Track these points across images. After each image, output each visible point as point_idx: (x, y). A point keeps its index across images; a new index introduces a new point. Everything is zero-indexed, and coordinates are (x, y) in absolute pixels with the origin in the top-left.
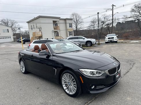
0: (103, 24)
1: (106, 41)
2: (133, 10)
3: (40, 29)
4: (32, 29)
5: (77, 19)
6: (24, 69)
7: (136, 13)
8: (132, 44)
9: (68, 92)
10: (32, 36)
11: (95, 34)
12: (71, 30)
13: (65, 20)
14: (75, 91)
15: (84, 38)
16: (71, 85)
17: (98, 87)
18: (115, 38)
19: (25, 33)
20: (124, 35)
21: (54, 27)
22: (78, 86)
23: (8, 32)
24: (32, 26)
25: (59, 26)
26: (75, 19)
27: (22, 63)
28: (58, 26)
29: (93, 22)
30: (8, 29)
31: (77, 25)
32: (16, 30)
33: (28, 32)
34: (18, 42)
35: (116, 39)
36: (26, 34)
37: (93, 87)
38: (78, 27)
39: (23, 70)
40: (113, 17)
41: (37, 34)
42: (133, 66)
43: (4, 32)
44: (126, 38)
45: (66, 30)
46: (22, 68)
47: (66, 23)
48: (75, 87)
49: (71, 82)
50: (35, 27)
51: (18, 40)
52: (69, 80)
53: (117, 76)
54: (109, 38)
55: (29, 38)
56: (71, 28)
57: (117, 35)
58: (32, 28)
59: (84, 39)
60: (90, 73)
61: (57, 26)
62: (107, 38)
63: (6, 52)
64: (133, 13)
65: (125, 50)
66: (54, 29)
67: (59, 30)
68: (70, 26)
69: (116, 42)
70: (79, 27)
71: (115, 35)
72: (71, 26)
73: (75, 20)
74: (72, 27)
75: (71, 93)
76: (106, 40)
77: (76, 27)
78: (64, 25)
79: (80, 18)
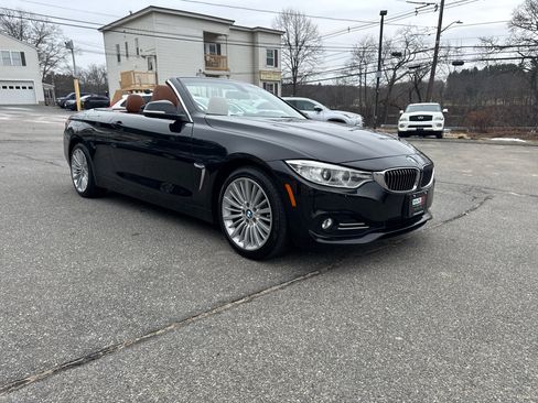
0: (399, 65)
1: (401, 129)
2: (520, 18)
3: (151, 61)
4: (119, 60)
5: (301, 38)
6: (85, 179)
7: (529, 34)
8: (497, 147)
9: (241, 244)
10: (118, 88)
11: (364, 105)
12: (273, 77)
13: (253, 33)
14: (266, 238)
15: (319, 105)
16: (255, 220)
17: (344, 226)
18: (437, 119)
19: (89, 78)
20: (473, 115)
21: (208, 58)
22: (277, 219)
23: (24, 64)
24: (118, 46)
25: (226, 57)
26: (292, 35)
27: (78, 156)
28: (223, 53)
29: (361, 54)
30: (22, 54)
31: (296, 61)
32: (54, 59)
33: (104, 75)
34: (63, 107)
35: (440, 125)
36: (93, 82)
37: (329, 224)
38: (300, 70)
39: (80, 183)
40: (438, 38)
41: (137, 81)
42: (481, 204)
43: (7, 60)
44: (478, 128)
45: (254, 73)
46: (78, 178)
47: (254, 45)
48: (267, 223)
49: (255, 209)
50: (132, 50)
51: (64, 102)
52: (248, 205)
53: (417, 201)
54: (412, 118)
55: (107, 95)
56: (271, 68)
57: (445, 110)
58: (119, 56)
59: (319, 110)
60: (322, 174)
61: (219, 53)
62: (406, 115)
63: (13, 135)
64: (519, 31)
65: (465, 161)
66: (208, 64)
67: (226, 70)
68: (269, 62)
69: (439, 135)
70: (304, 67)
71: (439, 108)
72: (273, 60)
73: (292, 41)
74: (276, 66)
75: (250, 248)
76: (402, 126)
77: (295, 69)
78: (247, 50)
79: (312, 31)
